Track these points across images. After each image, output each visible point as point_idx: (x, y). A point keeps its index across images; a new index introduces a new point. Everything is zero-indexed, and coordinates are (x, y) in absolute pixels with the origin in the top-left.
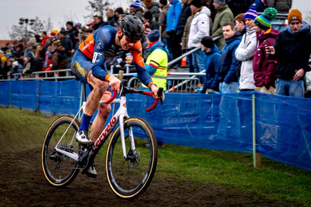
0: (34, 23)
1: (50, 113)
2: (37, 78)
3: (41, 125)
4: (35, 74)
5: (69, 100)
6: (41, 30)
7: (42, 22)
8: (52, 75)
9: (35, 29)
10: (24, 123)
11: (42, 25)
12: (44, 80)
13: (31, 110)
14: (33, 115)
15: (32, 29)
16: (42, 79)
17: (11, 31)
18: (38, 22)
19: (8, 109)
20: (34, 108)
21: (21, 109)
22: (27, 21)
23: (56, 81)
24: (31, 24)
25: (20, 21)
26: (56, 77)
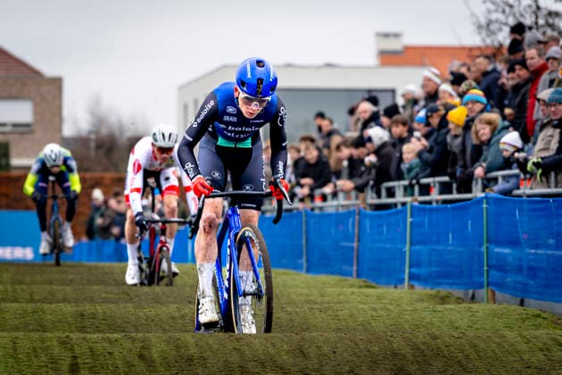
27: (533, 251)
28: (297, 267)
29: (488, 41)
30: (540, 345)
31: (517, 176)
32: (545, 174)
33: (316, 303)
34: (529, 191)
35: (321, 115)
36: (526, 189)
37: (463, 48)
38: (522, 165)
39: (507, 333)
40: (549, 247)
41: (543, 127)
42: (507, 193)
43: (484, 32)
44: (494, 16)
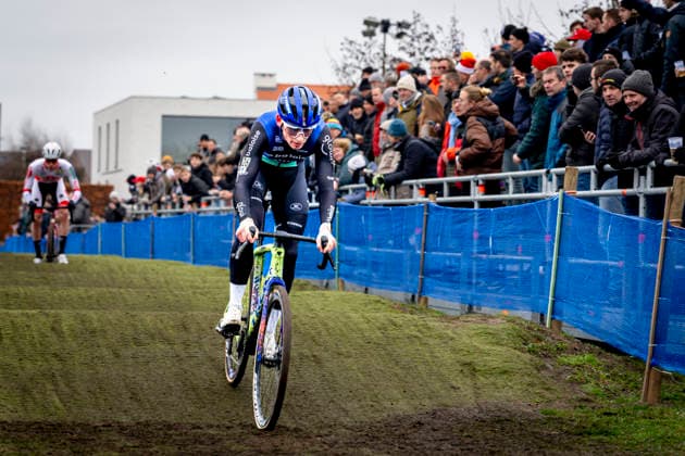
0: (409, 32)
1: (456, 305)
2: (418, 197)
3: (431, 342)
4: (411, 187)
5: (516, 268)
6: (428, 54)
7: (433, 29)
8: (464, 188)
9: (412, 50)
10: (379, 333)
11: (431, 37)
12: (440, 204)
13: (400, 296)
14: (404, 311)
15: (403, 48)
16: (432, 200)
17: (339, 57)
18: (419, 29)
19: (327, 293)
20: (407, 291)
21: (366, 291)
22: (386, 26)
23: (476, 207)
24: (399, 36)
25: (365, 28)
26: (477, 194)
27: (375, 249)
28: (185, 259)
29: (344, 82)
30: (378, 324)
31: (364, 189)
32: (387, 188)
33: (198, 288)
34: (373, 201)
35: (205, 138)
36: (371, 200)
37: (324, 87)
38: (368, 180)
39: (353, 315)
40: (388, 246)
41: (385, 150)
42: (357, 202)
43: (340, 73)
44: (349, 61)
